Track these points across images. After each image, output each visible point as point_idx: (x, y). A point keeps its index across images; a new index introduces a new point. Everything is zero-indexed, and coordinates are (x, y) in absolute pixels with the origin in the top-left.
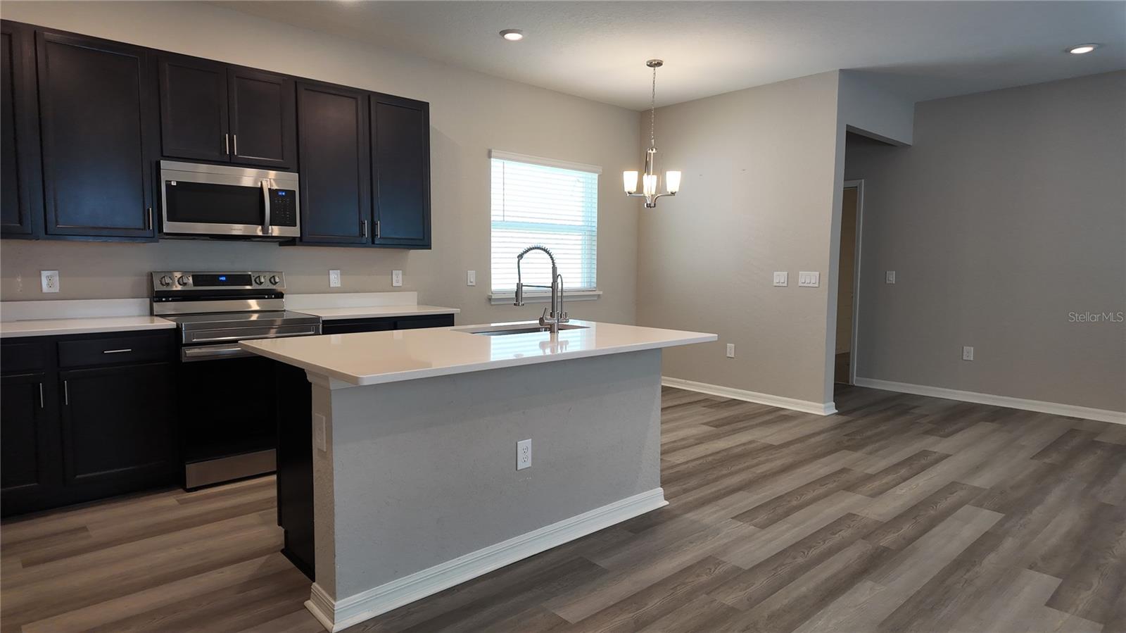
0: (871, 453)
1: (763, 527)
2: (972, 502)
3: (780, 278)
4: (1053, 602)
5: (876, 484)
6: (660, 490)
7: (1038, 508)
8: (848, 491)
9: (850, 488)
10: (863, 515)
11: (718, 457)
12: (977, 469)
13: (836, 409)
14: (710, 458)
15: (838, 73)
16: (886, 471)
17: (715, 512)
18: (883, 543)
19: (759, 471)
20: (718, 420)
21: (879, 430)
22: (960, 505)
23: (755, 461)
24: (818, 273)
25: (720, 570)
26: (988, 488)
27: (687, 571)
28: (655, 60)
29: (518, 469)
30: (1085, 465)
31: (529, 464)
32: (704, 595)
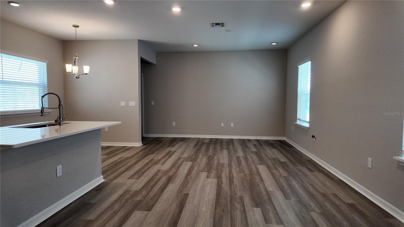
0: (157, 154)
1: (138, 179)
2: (185, 161)
3: (123, 104)
4: (208, 177)
5: (162, 161)
6: (102, 176)
7: (198, 159)
8: (156, 164)
9: (156, 163)
10: (162, 169)
11: (113, 164)
12: (183, 153)
13: (142, 144)
14: (111, 165)
15: (137, 40)
16: (163, 157)
17: (122, 179)
18: (170, 175)
19: (129, 165)
20: (107, 153)
21: (156, 148)
22: (183, 162)
23: (126, 163)
24: (135, 102)
25: (131, 193)
26: (187, 157)
27: (121, 196)
28: (76, 25)
29: (58, 176)
30: (204, 148)
31: (61, 174)
32: (130, 200)
